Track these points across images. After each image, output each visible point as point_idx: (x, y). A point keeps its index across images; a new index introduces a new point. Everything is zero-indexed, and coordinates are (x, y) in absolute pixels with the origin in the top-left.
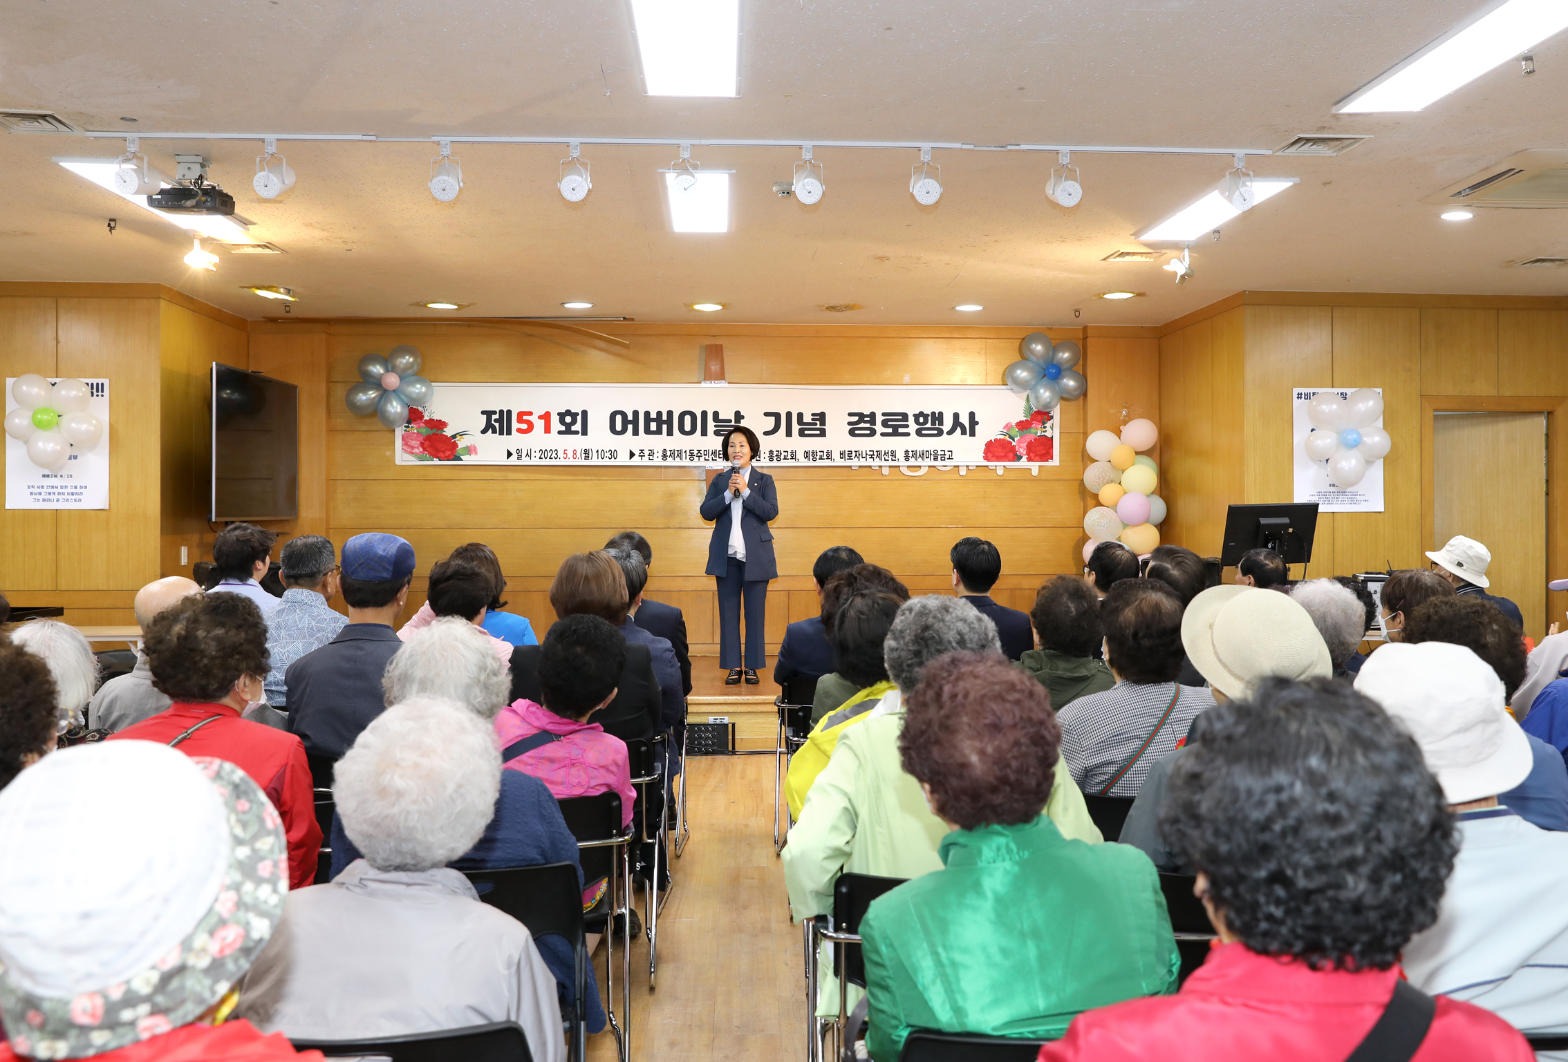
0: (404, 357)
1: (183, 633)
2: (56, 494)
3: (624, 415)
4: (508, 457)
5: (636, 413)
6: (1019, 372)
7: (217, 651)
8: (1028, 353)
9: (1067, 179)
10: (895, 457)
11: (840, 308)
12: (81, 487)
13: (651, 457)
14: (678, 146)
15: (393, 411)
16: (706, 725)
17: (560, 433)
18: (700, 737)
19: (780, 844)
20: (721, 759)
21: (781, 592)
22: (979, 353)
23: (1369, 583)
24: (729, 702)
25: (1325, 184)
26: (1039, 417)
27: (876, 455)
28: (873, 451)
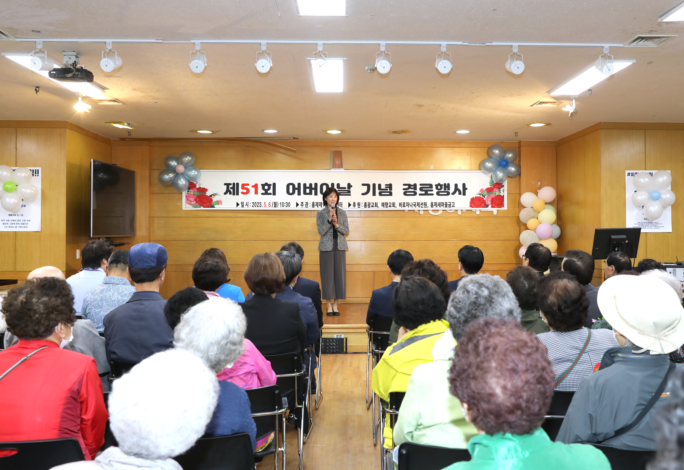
0: (187, 157)
1: (24, 300)
2: (15, 224)
3: (293, 185)
4: (237, 206)
5: (299, 184)
6: (487, 164)
7: (44, 310)
8: (492, 154)
9: (517, 60)
10: (426, 206)
11: (399, 132)
12: (27, 221)
13: (307, 206)
14: (317, 44)
15: (181, 183)
16: (333, 339)
17: (262, 194)
18: (330, 345)
19: (369, 402)
20: (340, 356)
21: (370, 273)
22: (467, 154)
23: (667, 268)
24: (344, 327)
25: (648, 63)
26: (497, 186)
27: (417, 205)
28: (415, 203)
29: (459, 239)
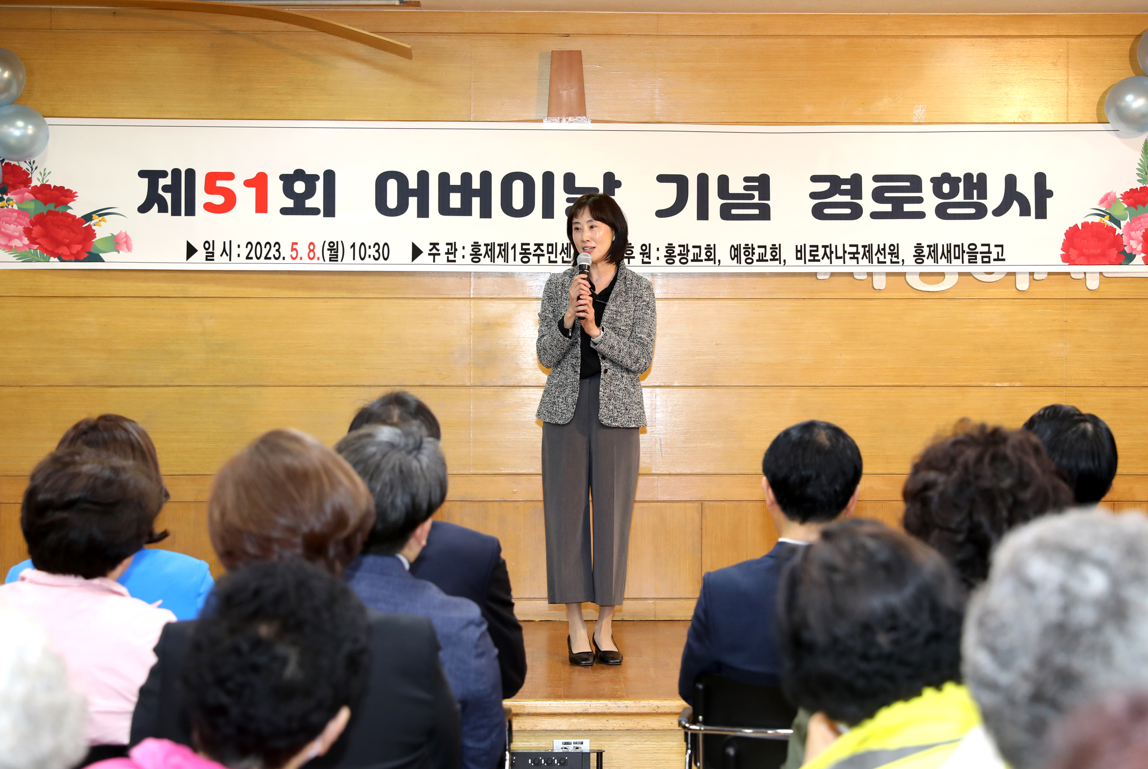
3: (401, 179)
4: (189, 255)
5: (423, 177)
6: (1129, 98)
10: (897, 257)
13: (451, 257)
16: (548, 755)
17: (285, 211)
21: (688, 504)
22: (1054, 64)
24: (591, 711)
27: (865, 254)
28: (857, 246)
29: (1020, 381)
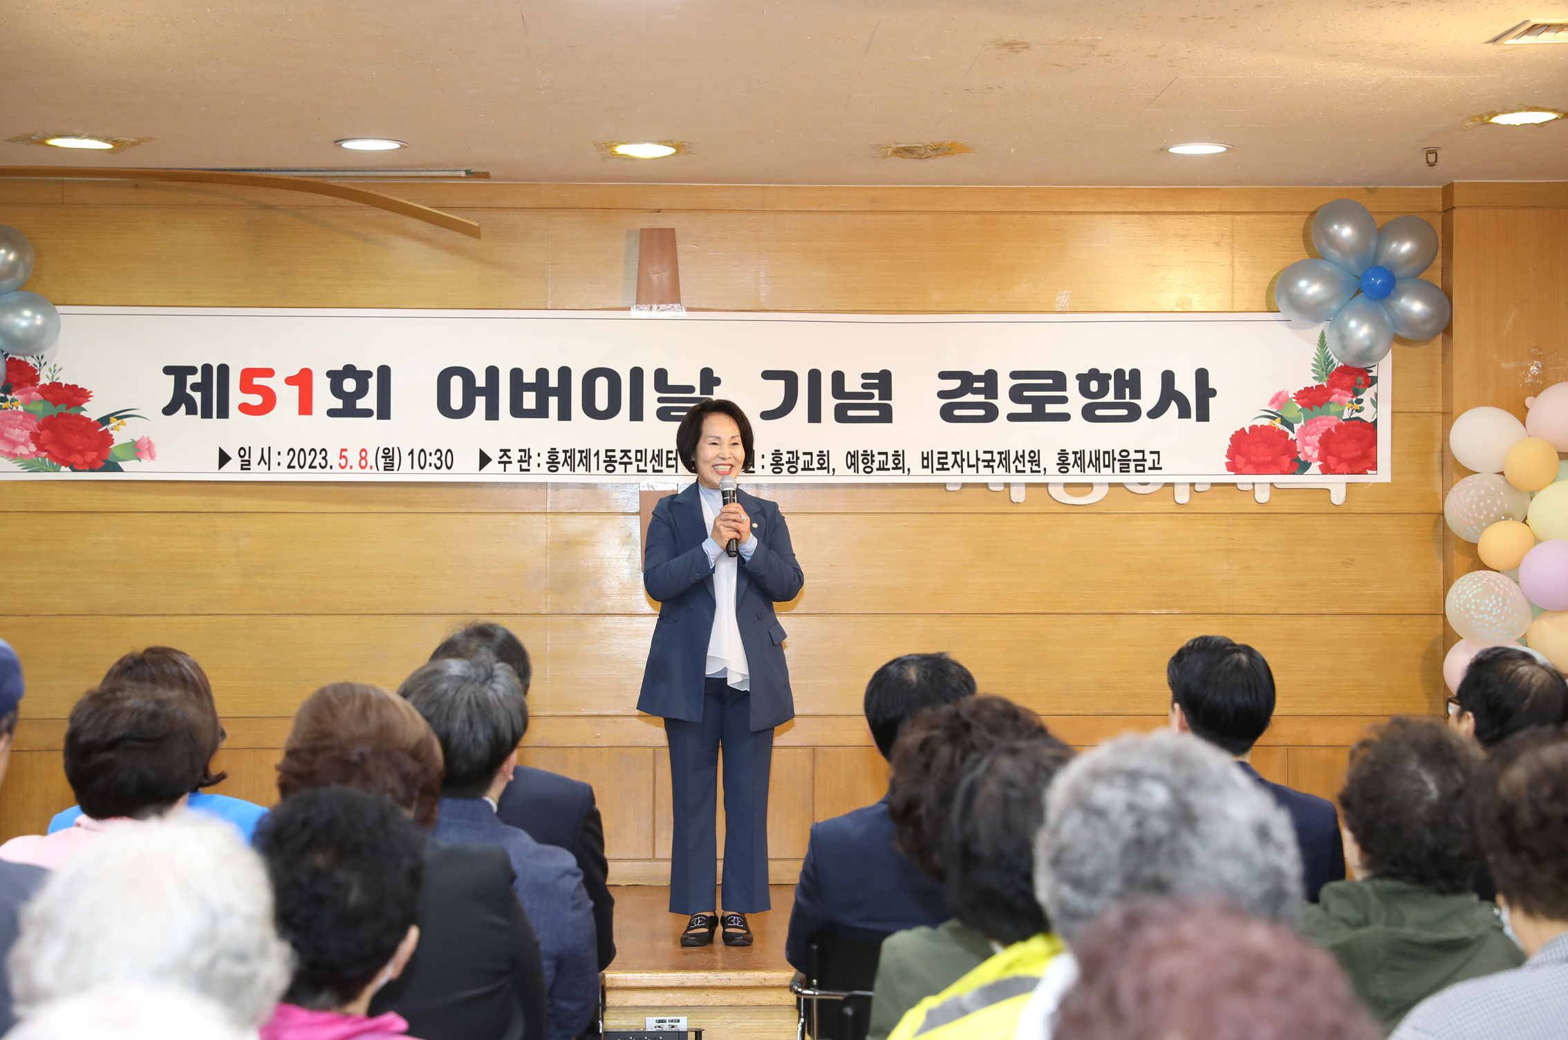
3: (467, 375)
4: (221, 464)
5: (492, 373)
6: (1303, 283)
8: (1324, 243)
10: (1038, 465)
11: (922, 151)
13: (525, 466)
16: (640, 1035)
17: (332, 413)
21: (797, 751)
22: (1217, 244)
24: (689, 984)
26: (1347, 380)
27: (1001, 462)
28: (992, 452)
29: (1180, 608)
